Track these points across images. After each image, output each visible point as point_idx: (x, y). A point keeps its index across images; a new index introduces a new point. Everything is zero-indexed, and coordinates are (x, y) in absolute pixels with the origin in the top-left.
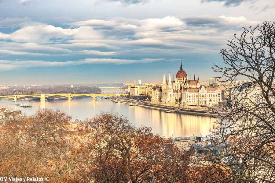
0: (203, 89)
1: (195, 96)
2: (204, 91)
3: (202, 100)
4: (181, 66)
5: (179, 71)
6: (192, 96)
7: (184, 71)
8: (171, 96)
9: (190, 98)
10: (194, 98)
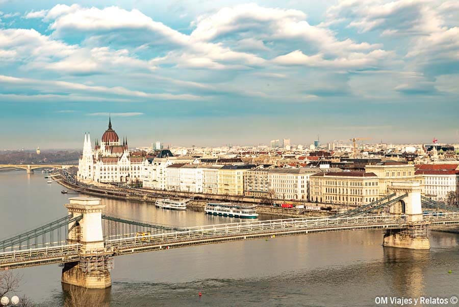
0: (124, 159)
1: (112, 169)
2: (125, 161)
3: (122, 175)
4: (110, 123)
5: (106, 132)
6: (109, 169)
7: (114, 131)
8: (90, 169)
9: (105, 172)
10: (110, 171)
